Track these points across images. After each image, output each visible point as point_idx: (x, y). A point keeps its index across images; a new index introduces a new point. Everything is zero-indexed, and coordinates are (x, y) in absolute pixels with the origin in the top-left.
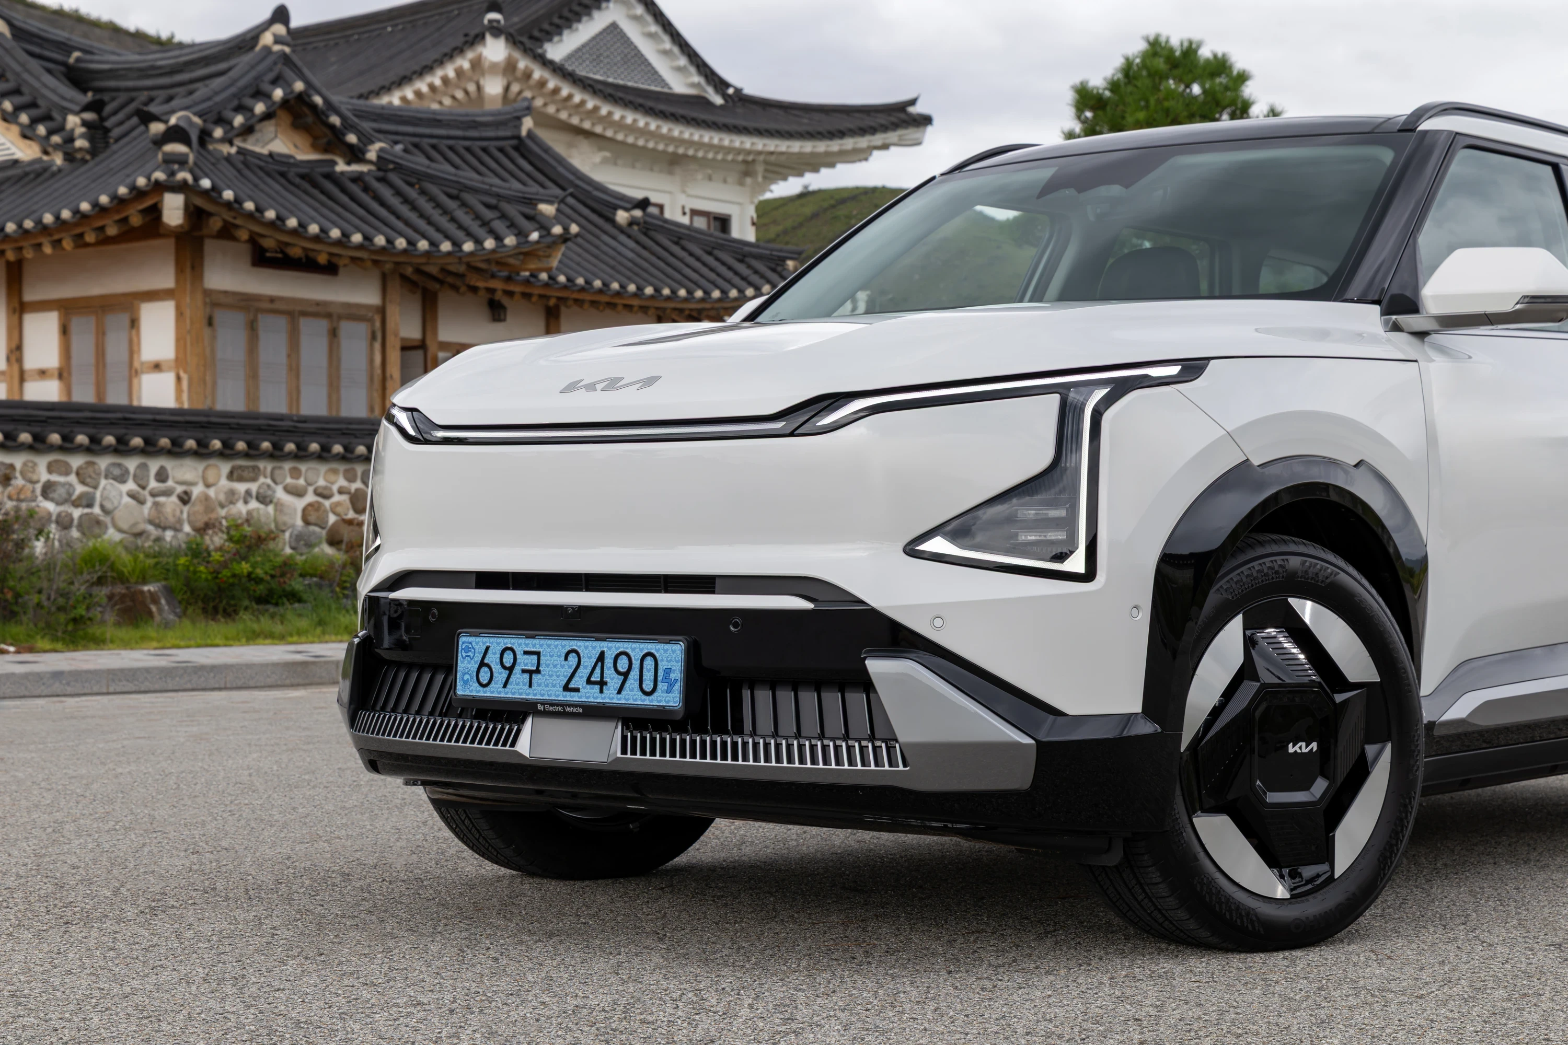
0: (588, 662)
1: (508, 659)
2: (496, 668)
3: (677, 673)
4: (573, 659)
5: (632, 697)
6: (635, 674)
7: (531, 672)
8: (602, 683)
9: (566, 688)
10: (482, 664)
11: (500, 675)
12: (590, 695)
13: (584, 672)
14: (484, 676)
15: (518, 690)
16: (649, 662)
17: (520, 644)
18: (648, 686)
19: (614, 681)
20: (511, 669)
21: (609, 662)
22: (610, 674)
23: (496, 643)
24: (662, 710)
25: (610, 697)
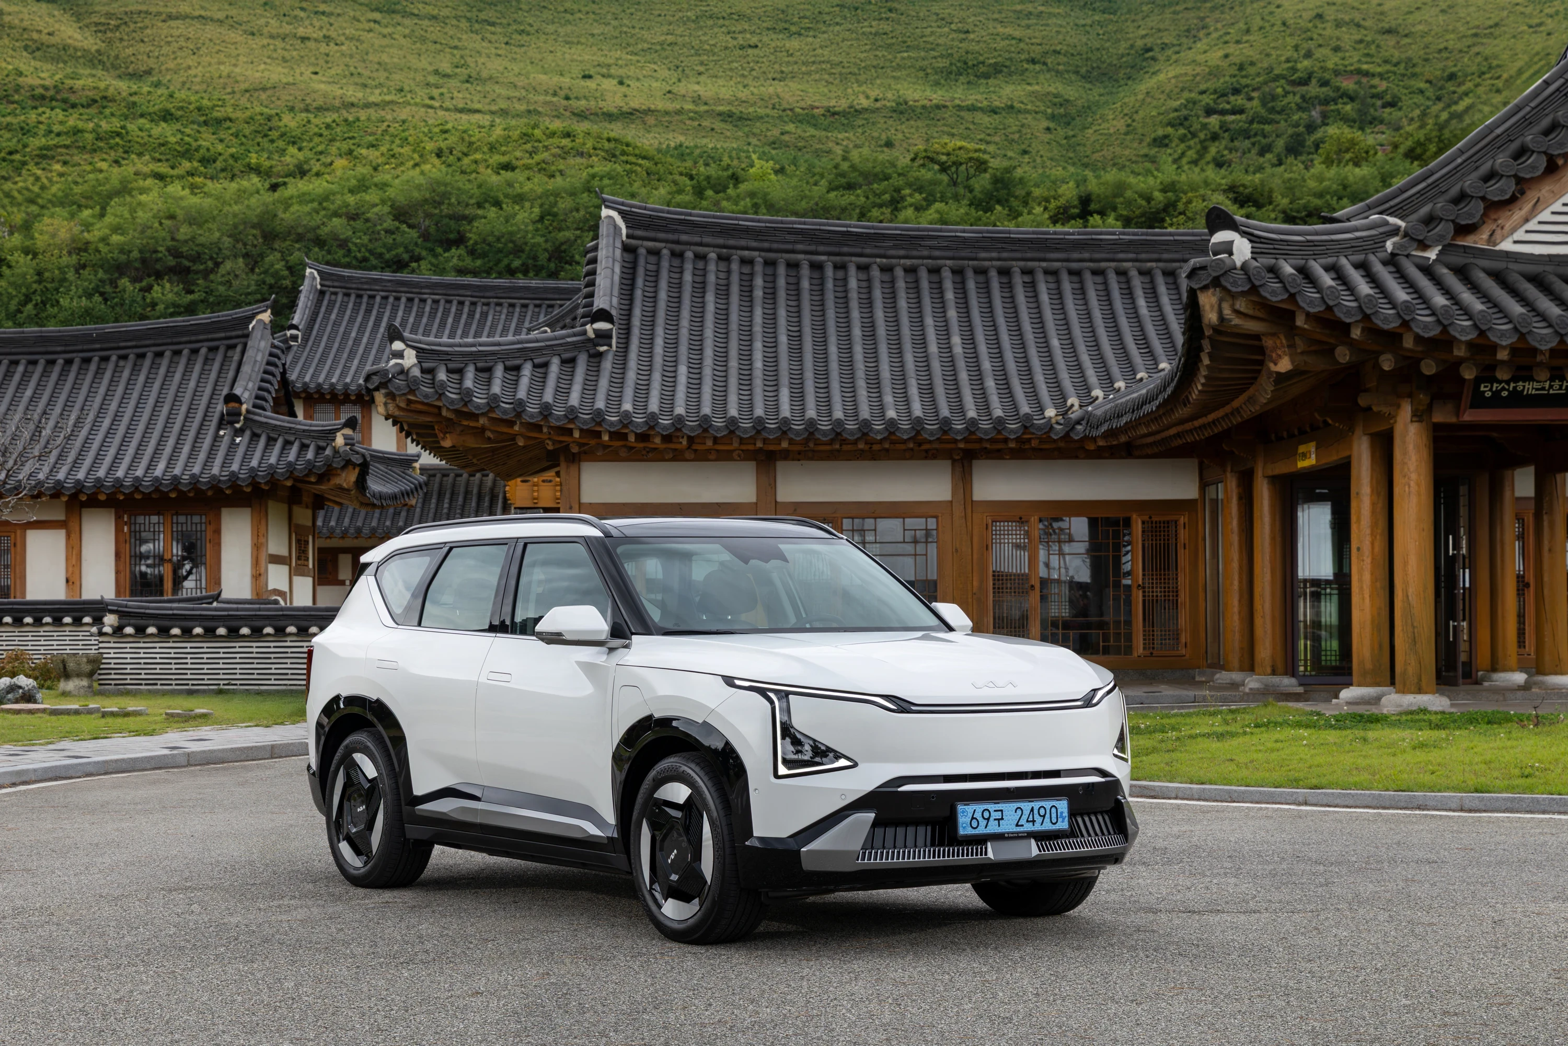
0: (1026, 812)
1: (986, 815)
2: (980, 819)
3: (1066, 814)
4: (1019, 812)
5: (1047, 826)
6: (1048, 815)
7: (999, 820)
8: (1034, 821)
9: (1017, 825)
10: (973, 818)
11: (983, 823)
12: (1029, 827)
13: (1025, 817)
14: (974, 824)
15: (993, 828)
16: (1054, 810)
17: (992, 807)
18: (1054, 820)
19: (1038, 819)
20: (988, 819)
21: (1036, 812)
22: (1036, 816)
23: (979, 808)
24: (1059, 831)
25: (1037, 827)
